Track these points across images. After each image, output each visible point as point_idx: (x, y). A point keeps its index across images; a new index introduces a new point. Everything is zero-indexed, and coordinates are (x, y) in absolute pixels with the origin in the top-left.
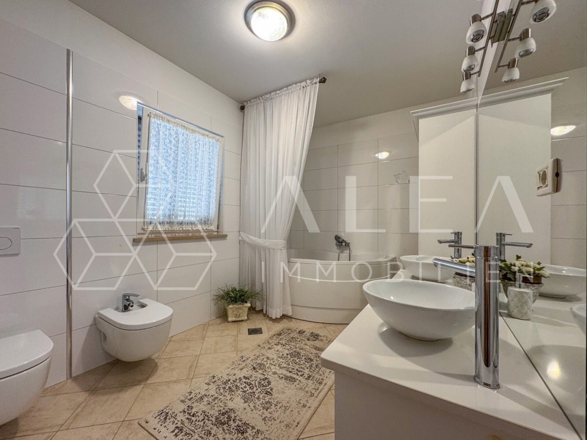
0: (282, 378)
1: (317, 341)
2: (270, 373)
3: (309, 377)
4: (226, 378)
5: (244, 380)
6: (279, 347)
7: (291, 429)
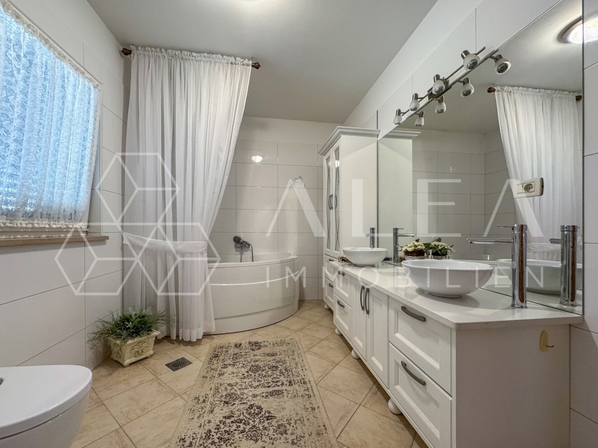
0: (267, 396)
1: (262, 348)
2: (250, 398)
3: (290, 382)
4: (202, 432)
5: (228, 421)
6: (230, 369)
7: (325, 435)
